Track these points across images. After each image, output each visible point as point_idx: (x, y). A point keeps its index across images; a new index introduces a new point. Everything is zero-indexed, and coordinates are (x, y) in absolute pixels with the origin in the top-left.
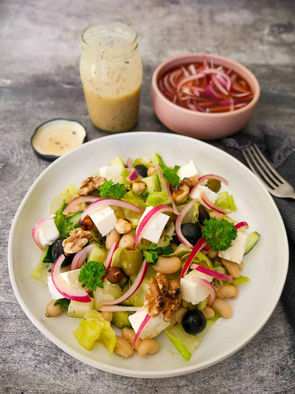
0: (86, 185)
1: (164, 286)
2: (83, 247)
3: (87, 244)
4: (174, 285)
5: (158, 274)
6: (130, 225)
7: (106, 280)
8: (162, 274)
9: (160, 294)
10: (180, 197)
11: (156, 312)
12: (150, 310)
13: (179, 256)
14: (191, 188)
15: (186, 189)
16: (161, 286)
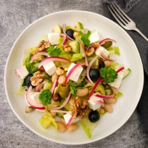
0: (41, 46)
1: (79, 105)
2: (40, 83)
3: (43, 81)
4: (85, 103)
5: (77, 98)
6: (63, 71)
7: (52, 100)
8: (79, 97)
9: (77, 109)
10: (89, 54)
11: (75, 117)
12: (73, 116)
13: (88, 87)
14: (96, 49)
15: (93, 50)
16: (78, 105)
